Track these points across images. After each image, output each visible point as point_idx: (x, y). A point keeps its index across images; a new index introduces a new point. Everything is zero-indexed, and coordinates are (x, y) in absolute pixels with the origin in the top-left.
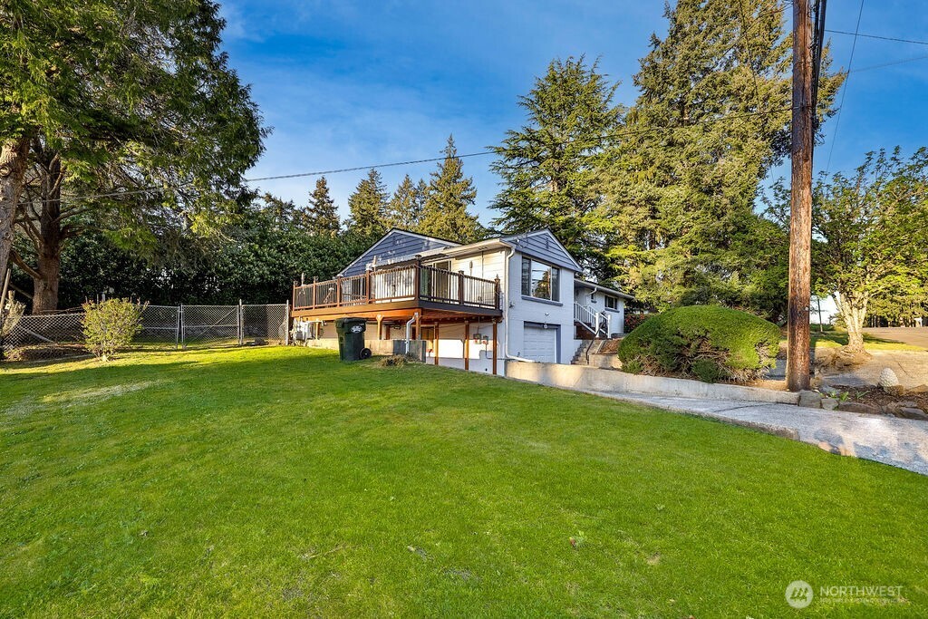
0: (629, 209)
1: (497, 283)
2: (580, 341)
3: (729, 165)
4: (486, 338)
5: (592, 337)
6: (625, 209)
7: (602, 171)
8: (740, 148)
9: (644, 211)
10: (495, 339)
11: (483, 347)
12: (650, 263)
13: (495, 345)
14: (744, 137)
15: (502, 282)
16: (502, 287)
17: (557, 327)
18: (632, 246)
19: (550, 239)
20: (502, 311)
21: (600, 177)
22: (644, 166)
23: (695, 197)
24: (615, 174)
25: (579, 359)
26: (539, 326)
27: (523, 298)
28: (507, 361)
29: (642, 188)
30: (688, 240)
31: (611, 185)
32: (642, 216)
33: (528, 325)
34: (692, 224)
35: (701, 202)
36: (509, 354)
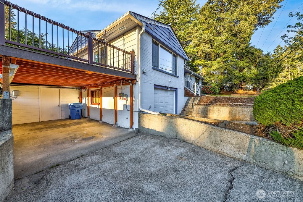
0: (203, 44)
1: (132, 54)
2: (187, 98)
3: (243, 25)
4: (127, 96)
5: (193, 95)
6: (201, 44)
7: (192, 29)
8: (246, 19)
9: (208, 46)
10: (132, 96)
11: (124, 102)
12: (209, 67)
13: (132, 101)
14: (248, 15)
15: (136, 53)
16: (136, 57)
17: (175, 90)
18: (203, 60)
19: (171, 34)
20: (136, 76)
21: (191, 31)
22: (208, 29)
23: (230, 38)
24: (197, 30)
25: (187, 107)
26: (164, 88)
27: (153, 69)
28: (141, 113)
29: (208, 35)
30: (226, 57)
31: (196, 34)
32: (207, 47)
33: (157, 87)
34: (228, 49)
35: (231, 41)
36: (142, 107)
